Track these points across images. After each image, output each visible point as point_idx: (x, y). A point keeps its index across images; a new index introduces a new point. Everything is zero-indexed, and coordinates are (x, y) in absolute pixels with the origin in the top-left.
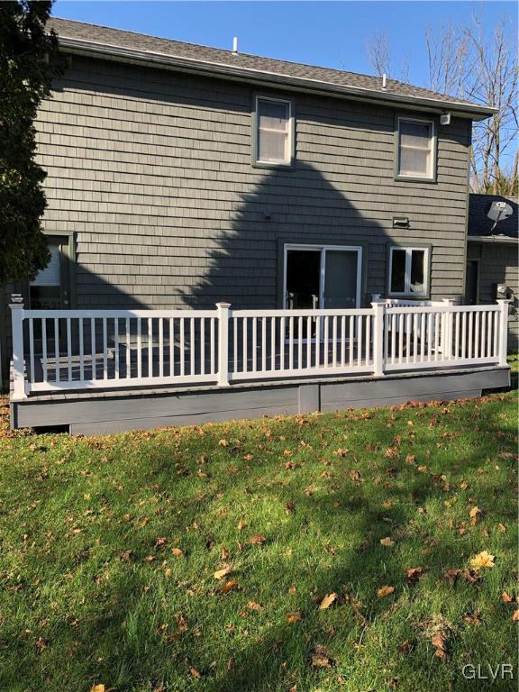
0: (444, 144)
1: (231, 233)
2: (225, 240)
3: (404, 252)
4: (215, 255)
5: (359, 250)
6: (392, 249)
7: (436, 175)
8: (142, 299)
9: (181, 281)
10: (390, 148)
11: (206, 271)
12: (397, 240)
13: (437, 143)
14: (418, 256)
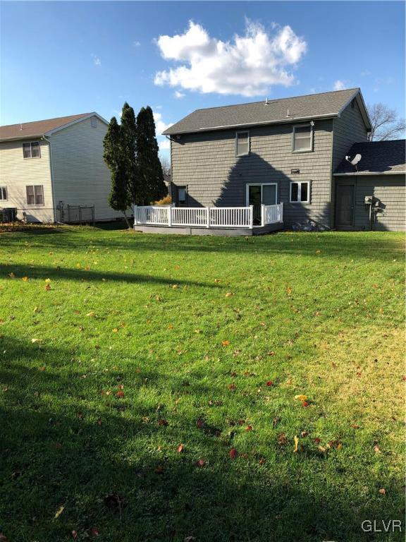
0: (317, 133)
1: (228, 181)
2: (226, 184)
3: (297, 184)
4: (223, 189)
5: (276, 184)
6: (291, 183)
7: (313, 148)
8: (203, 204)
9: (214, 198)
10: (290, 140)
11: (219, 195)
12: (293, 179)
13: (314, 133)
14: (304, 186)
